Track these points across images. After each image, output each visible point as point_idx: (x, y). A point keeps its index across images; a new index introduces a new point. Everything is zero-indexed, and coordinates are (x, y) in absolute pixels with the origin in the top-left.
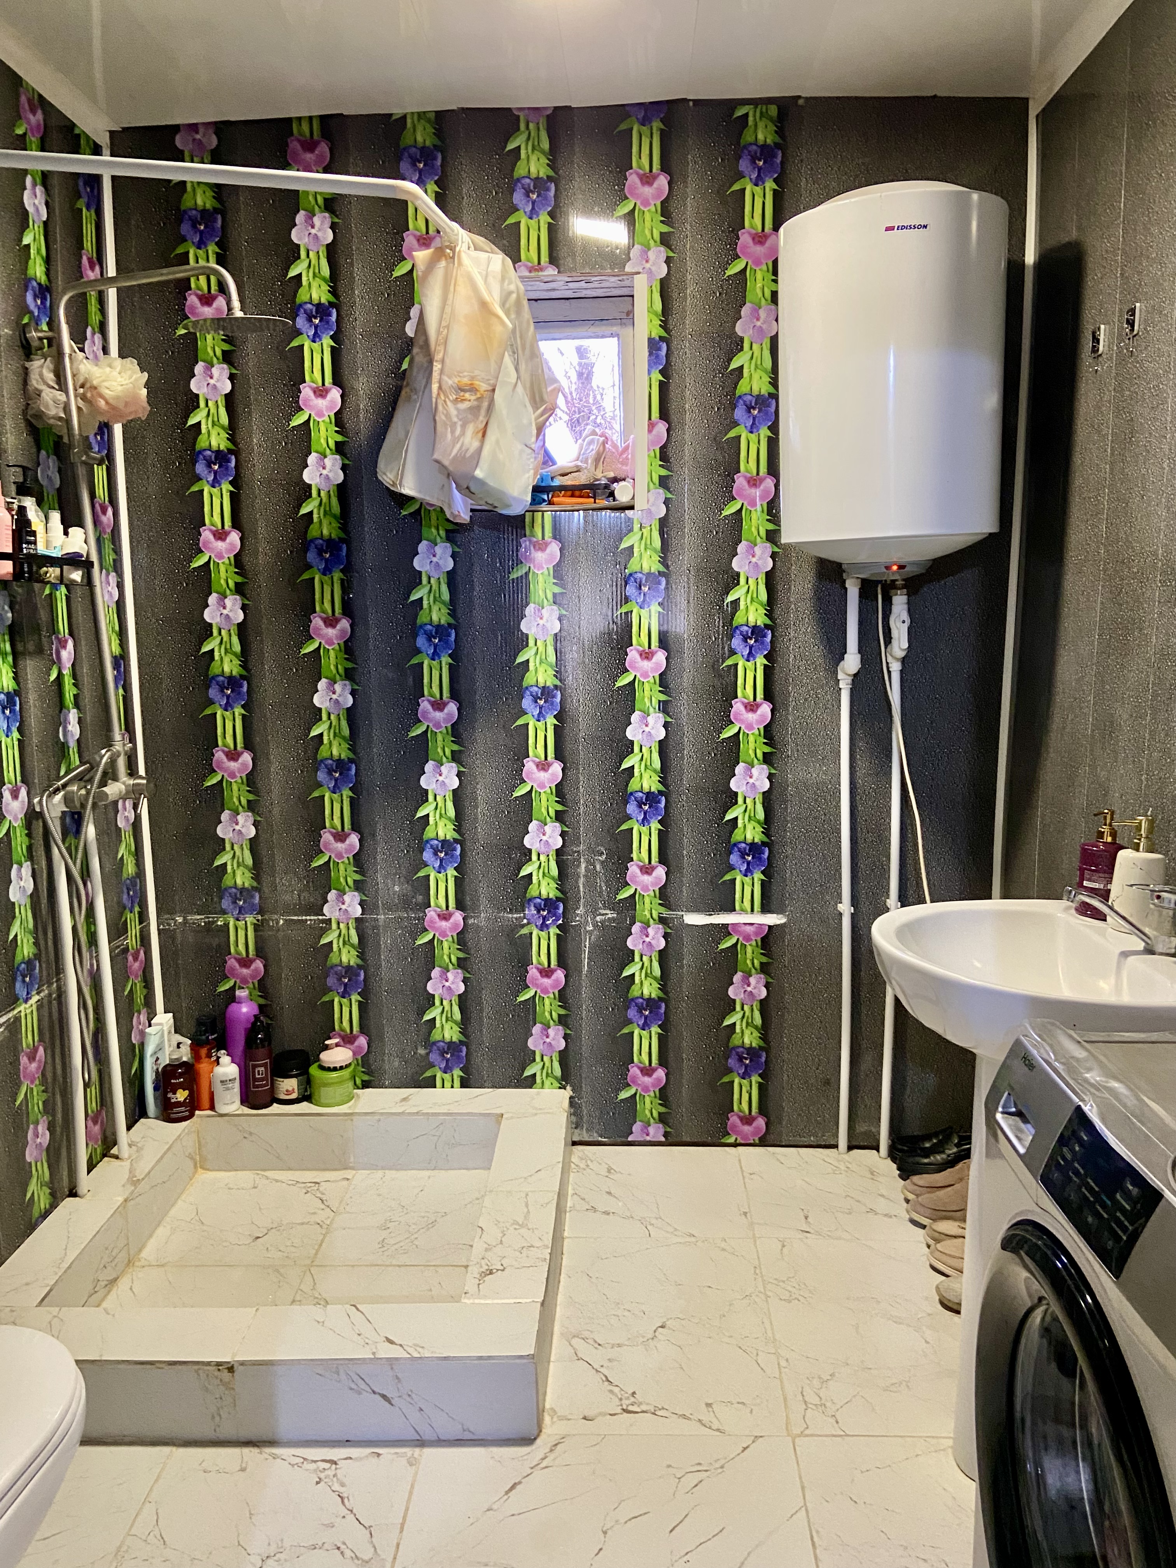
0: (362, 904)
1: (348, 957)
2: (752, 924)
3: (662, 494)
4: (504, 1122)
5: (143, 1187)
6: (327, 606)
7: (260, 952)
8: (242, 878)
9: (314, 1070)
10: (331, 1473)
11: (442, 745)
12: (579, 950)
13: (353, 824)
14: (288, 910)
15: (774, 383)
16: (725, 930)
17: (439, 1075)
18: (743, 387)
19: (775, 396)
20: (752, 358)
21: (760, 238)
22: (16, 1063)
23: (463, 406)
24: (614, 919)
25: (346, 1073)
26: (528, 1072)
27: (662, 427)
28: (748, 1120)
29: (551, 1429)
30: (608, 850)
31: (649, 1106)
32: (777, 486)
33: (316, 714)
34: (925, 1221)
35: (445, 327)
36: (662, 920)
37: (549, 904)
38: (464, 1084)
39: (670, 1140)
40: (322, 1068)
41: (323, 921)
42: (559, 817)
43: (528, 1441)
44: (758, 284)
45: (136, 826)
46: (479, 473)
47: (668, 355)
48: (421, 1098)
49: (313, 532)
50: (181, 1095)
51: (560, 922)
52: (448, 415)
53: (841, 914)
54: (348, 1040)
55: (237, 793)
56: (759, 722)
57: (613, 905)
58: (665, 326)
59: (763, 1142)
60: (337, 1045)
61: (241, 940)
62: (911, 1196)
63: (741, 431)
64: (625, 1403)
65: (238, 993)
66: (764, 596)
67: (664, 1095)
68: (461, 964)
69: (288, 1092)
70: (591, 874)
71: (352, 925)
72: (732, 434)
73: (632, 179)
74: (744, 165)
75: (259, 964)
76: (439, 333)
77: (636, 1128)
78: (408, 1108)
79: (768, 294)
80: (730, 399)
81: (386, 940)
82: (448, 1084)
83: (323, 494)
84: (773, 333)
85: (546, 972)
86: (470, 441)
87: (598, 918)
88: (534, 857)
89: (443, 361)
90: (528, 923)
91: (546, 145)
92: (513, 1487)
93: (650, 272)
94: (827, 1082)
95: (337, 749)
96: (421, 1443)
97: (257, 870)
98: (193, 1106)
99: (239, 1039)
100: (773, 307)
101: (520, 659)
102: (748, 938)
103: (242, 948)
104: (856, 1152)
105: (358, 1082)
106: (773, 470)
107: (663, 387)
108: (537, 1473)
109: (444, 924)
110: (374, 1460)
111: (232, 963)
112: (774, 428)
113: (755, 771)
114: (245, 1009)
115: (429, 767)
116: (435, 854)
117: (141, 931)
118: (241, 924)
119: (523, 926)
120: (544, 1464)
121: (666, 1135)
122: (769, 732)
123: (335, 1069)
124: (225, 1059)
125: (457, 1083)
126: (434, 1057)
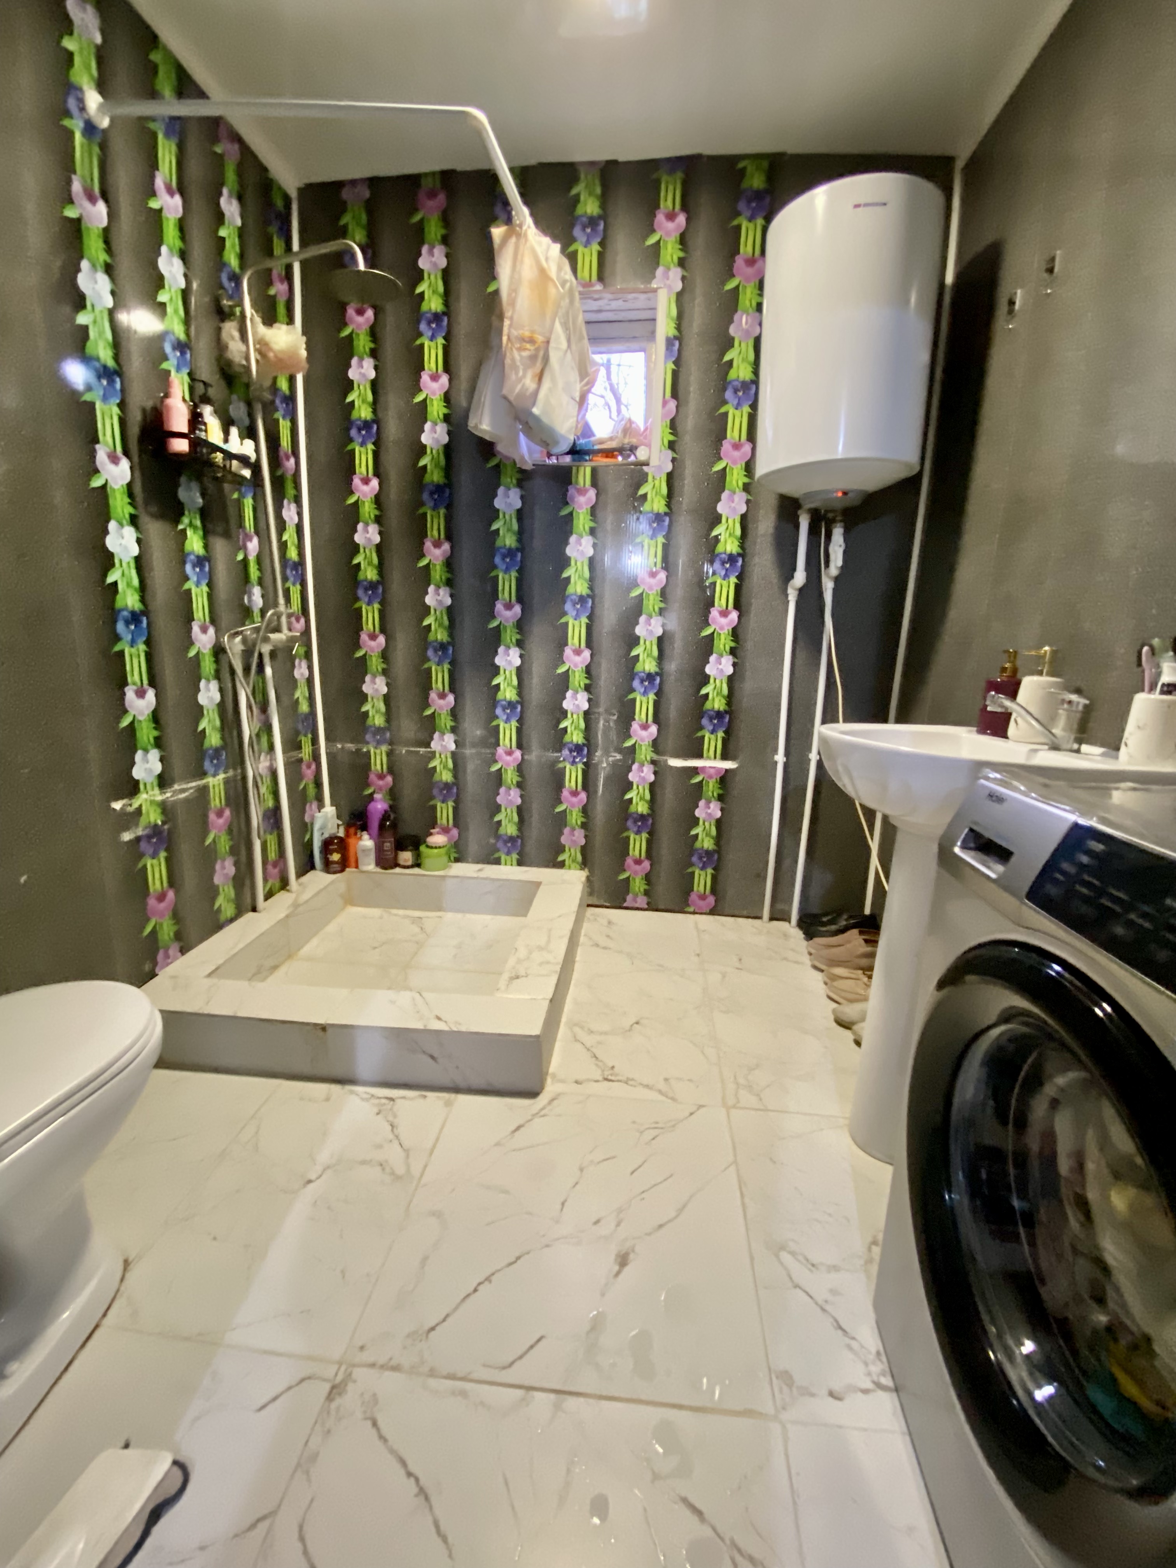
0: (456, 742)
1: (446, 776)
2: (714, 768)
3: (670, 454)
4: (542, 887)
5: (301, 909)
6: (435, 533)
7: (391, 770)
8: (378, 721)
9: (423, 848)
10: (389, 1107)
11: (510, 635)
12: (597, 780)
13: (450, 688)
14: (408, 743)
15: (756, 372)
16: (695, 771)
17: (503, 857)
18: (732, 375)
19: (756, 382)
20: (740, 352)
21: (751, 262)
22: (205, 816)
23: (525, 354)
24: (620, 760)
25: (443, 851)
26: (560, 859)
27: (673, 404)
28: (703, 897)
29: (550, 1088)
30: (620, 712)
31: (638, 885)
32: (754, 449)
33: (426, 610)
34: (823, 967)
35: (514, 290)
36: (653, 762)
37: (578, 748)
38: (520, 863)
39: (652, 907)
40: (428, 846)
41: (429, 752)
42: (587, 688)
43: (533, 1094)
44: (747, 297)
45: (310, 681)
46: (536, 411)
47: (679, 351)
48: (491, 871)
49: (427, 478)
50: (336, 857)
51: (585, 760)
52: (513, 360)
53: (776, 763)
54: (445, 831)
55: (375, 663)
56: (728, 625)
57: (620, 750)
58: (679, 328)
59: (713, 912)
60: (438, 833)
61: (378, 762)
62: (813, 951)
63: (729, 409)
64: (606, 1073)
65: (377, 796)
66: (738, 532)
67: (648, 878)
68: (519, 785)
69: (406, 860)
70: (607, 729)
71: (449, 755)
72: (723, 410)
73: (660, 217)
74: (742, 206)
75: (389, 779)
76: (509, 295)
77: (629, 898)
78: (482, 875)
79: (754, 304)
80: (723, 383)
81: (471, 767)
82: (509, 862)
83: (434, 452)
84: (757, 334)
85: (575, 793)
86: (529, 383)
87: (611, 759)
88: (569, 715)
89: (511, 319)
90: (564, 760)
91: (598, 190)
92: (518, 1128)
93: (670, 288)
94: (758, 876)
95: (440, 635)
96: (457, 1090)
97: (389, 716)
98: (344, 865)
99: (375, 824)
100: (757, 314)
101: (565, 575)
102: (711, 777)
103: (379, 767)
104: (775, 923)
105: (452, 858)
106: (752, 437)
107: (675, 375)
108: (537, 1120)
109: (508, 758)
110: (422, 1101)
111: (372, 777)
112: (754, 406)
113: (723, 660)
114: (380, 805)
115: (501, 650)
116: (504, 710)
117: (313, 751)
118: (378, 751)
119: (560, 762)
120: (543, 1113)
121: (648, 904)
122: (735, 633)
123: (436, 848)
124: (365, 836)
125: (515, 862)
126: (500, 844)
